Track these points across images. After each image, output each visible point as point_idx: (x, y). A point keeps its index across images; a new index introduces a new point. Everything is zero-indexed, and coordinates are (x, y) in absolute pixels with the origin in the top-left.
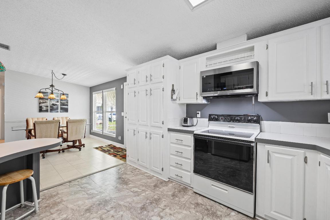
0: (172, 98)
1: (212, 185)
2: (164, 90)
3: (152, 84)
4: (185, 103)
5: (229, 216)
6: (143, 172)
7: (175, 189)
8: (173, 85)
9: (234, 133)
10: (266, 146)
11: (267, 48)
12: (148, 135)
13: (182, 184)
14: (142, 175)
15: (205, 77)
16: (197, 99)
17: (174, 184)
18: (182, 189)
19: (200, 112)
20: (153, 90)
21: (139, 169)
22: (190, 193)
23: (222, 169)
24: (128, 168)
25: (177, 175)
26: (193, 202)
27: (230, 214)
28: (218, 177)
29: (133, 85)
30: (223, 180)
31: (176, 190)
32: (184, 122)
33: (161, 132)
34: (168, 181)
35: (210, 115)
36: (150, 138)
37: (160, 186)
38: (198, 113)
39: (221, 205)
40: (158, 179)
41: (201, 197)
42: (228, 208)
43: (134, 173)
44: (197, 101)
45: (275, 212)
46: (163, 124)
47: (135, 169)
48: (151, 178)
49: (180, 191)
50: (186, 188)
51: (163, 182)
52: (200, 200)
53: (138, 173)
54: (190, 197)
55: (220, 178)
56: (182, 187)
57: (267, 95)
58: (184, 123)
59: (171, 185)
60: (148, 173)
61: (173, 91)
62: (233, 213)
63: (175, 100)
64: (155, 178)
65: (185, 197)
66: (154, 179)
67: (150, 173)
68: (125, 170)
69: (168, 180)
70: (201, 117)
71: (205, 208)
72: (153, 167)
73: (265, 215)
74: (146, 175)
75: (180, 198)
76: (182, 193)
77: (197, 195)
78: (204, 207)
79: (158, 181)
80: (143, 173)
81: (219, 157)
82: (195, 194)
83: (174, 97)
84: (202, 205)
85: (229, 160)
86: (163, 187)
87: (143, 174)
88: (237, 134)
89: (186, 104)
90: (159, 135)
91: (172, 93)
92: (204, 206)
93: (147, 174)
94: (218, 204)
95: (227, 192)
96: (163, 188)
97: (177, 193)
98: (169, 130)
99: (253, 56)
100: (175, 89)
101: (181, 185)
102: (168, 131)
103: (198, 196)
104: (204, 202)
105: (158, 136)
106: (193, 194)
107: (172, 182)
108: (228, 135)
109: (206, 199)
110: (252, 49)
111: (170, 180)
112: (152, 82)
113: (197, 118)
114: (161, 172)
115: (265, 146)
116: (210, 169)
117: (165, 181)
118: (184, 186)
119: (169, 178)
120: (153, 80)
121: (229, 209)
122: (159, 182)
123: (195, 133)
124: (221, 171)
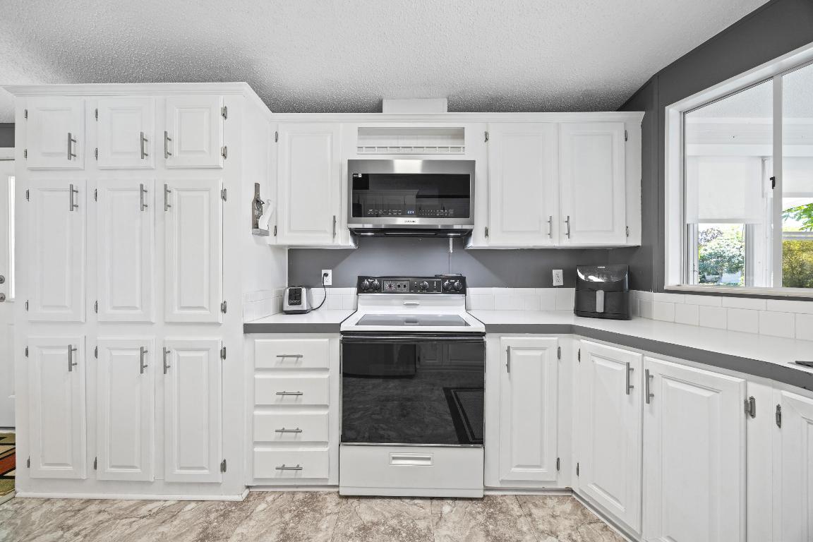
0: (256, 226)
1: (394, 458)
2: (228, 196)
3: (170, 169)
4: (285, 246)
5: (443, 520)
6: (125, 505)
7: (282, 513)
8: (257, 186)
9: (418, 319)
10: (503, 338)
11: (487, 139)
12: (154, 360)
13: (298, 487)
14: (125, 521)
15: (360, 176)
16: (334, 234)
17: (270, 498)
18: (304, 503)
19: (330, 272)
20: (175, 192)
21: (102, 501)
22: (331, 504)
23: (376, 408)
24: (36, 516)
25: (283, 468)
26: (351, 530)
27: (441, 514)
28: (376, 429)
29: (63, 161)
30: (391, 433)
31: (287, 516)
32: (290, 298)
33: (216, 339)
34: (248, 496)
35: (361, 279)
36: (166, 368)
37: (224, 528)
38: (326, 275)
39: (416, 501)
40: (206, 508)
41: (364, 504)
42: (432, 498)
43: (76, 529)
44: (334, 241)
45: (518, 466)
46: (224, 310)
47: (77, 506)
48: (174, 516)
49: (299, 516)
50: (314, 496)
51: (228, 511)
52: (366, 513)
53: (101, 517)
54: (335, 517)
55: (382, 432)
56: (300, 496)
57: (487, 234)
58: (291, 304)
59: (262, 506)
60: (152, 501)
61: (258, 202)
62: (447, 508)
63: (265, 233)
64: (193, 505)
65: (324, 527)
66: (188, 516)
67: (166, 497)
68: (16, 533)
69: (247, 491)
70: (334, 285)
71: (385, 529)
72: (178, 471)
73: (502, 481)
74: (144, 510)
75: (308, 538)
76: (309, 515)
77: (351, 501)
78: (383, 528)
79: (208, 513)
80: (126, 509)
81: (359, 379)
82: (344, 501)
83: (263, 224)
84: (377, 524)
85: (381, 381)
86: (237, 525)
87: (131, 512)
88: (423, 319)
89: (287, 249)
90: (208, 350)
91: (253, 209)
92: (383, 525)
93: (150, 506)
94: (407, 501)
95: (428, 463)
96: (239, 530)
97: (292, 525)
98: (249, 329)
99: (462, 149)
100: (262, 198)
101: (294, 493)
102: (246, 332)
103: (355, 502)
104: (376, 513)
105: (203, 354)
106: (339, 503)
107: (260, 494)
108: (405, 324)
109: (379, 501)
110: (459, 134)
111: (255, 492)
112: (169, 162)
113: (324, 287)
114: (219, 477)
115: (500, 338)
116: (352, 416)
117: (236, 503)
118: (307, 492)
119: (248, 487)
120: (176, 153)
121: (435, 502)
122: (213, 516)
123: (343, 328)
124: (378, 414)
